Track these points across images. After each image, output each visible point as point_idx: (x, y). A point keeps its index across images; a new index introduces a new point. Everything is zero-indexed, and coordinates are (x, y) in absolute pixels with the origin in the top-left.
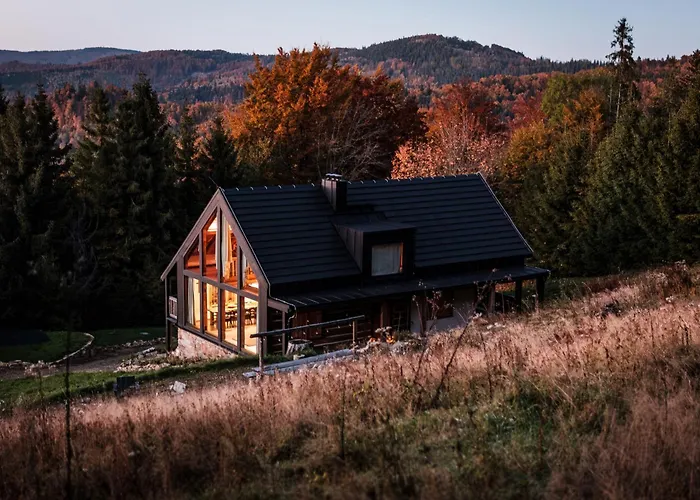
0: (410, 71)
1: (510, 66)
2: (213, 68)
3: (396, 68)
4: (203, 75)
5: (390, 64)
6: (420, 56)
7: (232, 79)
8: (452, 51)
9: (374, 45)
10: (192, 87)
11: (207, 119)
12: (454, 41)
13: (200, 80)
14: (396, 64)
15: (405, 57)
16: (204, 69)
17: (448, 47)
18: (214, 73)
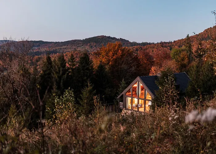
0: (97, 46)
1: (125, 44)
2: (39, 46)
3: (93, 45)
4: (36, 48)
5: (91, 44)
6: (100, 42)
7: (45, 49)
8: (109, 40)
9: (86, 39)
10: (34, 51)
11: (40, 61)
12: (109, 37)
13: (36, 49)
14: (93, 44)
15: (95, 42)
16: (36, 46)
17: (108, 39)
18: (39, 47)
